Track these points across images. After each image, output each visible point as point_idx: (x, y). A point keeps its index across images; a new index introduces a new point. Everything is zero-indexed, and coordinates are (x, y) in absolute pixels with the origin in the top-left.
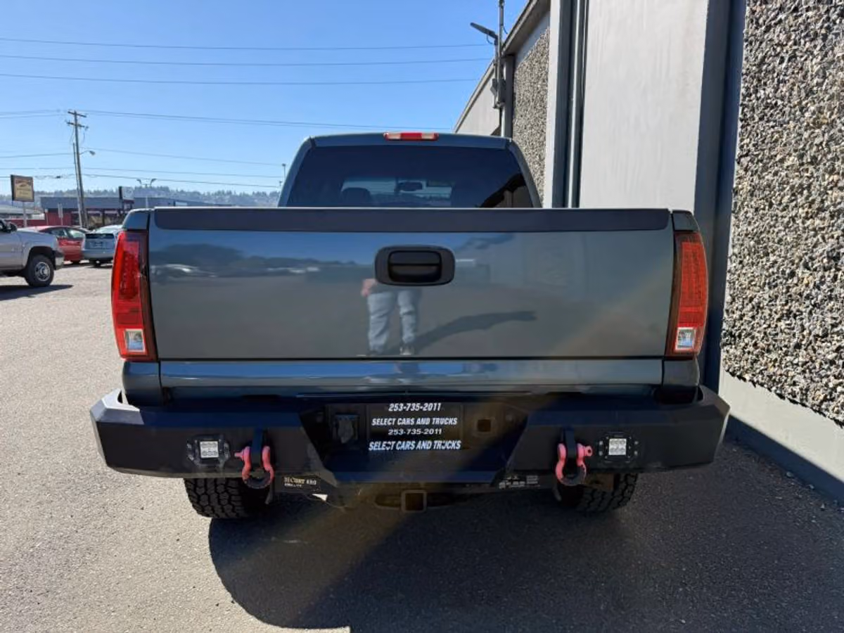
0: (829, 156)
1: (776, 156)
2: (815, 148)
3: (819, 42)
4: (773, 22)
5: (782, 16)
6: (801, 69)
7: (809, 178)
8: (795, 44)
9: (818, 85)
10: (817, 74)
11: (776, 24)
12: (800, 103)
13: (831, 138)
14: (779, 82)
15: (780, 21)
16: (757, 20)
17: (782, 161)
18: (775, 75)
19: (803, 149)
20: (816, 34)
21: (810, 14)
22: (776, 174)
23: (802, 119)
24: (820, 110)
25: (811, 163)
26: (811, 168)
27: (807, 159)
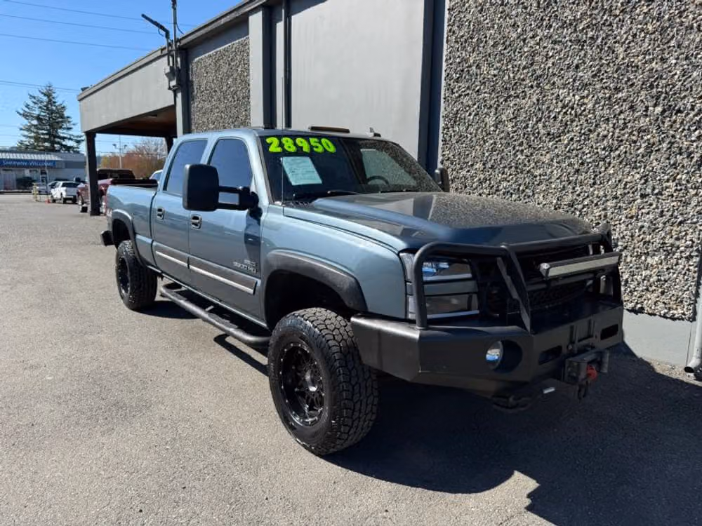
0: (501, 166)
1: (468, 162)
2: (493, 161)
3: (493, 110)
4: (463, 94)
5: (468, 92)
6: (483, 121)
7: (489, 175)
8: (478, 107)
9: (494, 131)
10: (493, 125)
11: (465, 95)
12: (483, 138)
13: (502, 158)
14: (469, 125)
15: (468, 94)
16: (452, 90)
17: (472, 165)
18: (466, 121)
19: (486, 161)
20: (491, 106)
21: (486, 95)
22: (468, 171)
23: (484, 146)
24: (495, 143)
25: (491, 168)
26: (490, 170)
27: (489, 165)
